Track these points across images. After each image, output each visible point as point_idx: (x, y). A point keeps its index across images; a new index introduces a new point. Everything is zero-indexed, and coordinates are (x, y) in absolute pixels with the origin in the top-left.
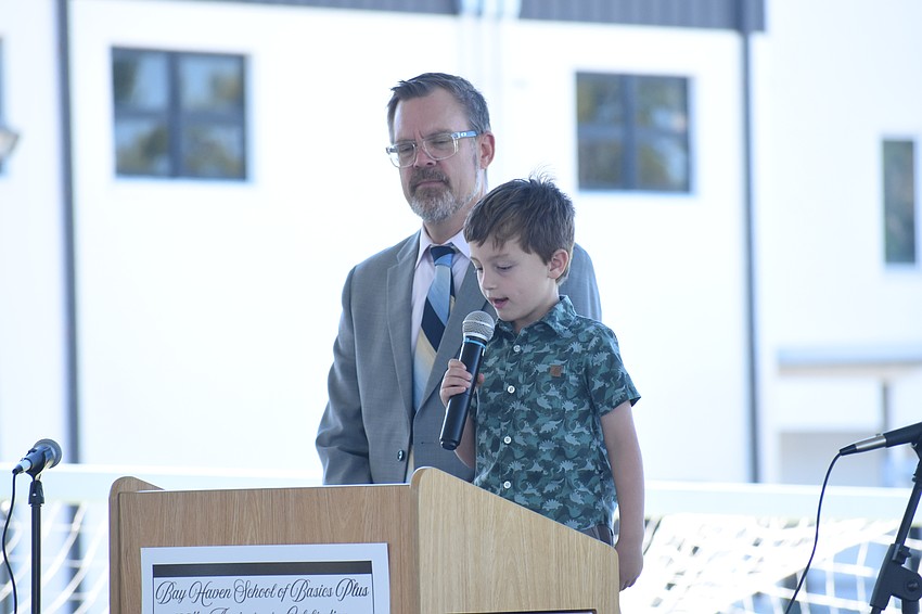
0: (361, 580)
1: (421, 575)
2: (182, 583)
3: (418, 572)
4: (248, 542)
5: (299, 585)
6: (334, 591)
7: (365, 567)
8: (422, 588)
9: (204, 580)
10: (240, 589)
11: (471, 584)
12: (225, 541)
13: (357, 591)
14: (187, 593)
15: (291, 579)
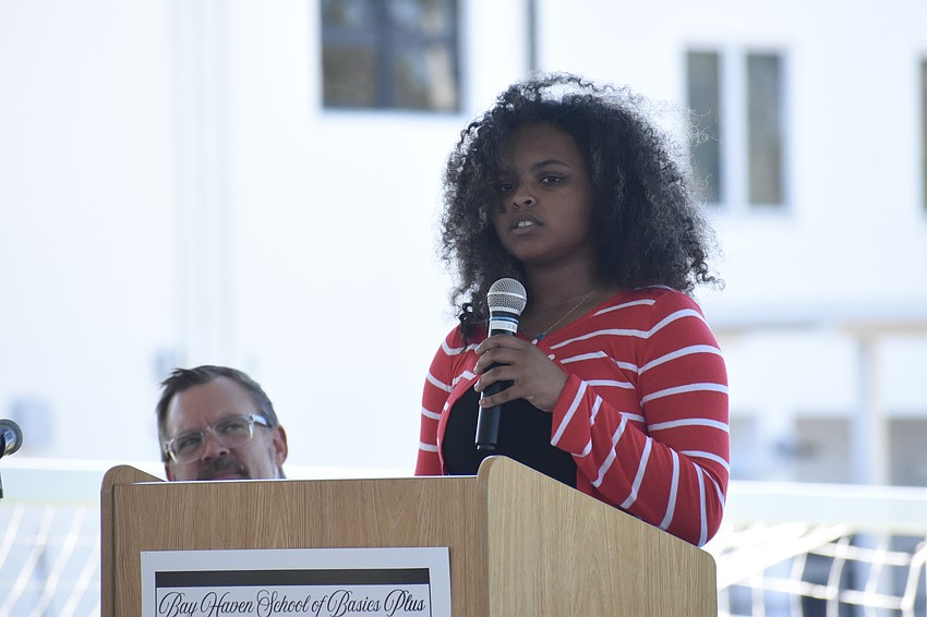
0: (416, 591)
1: (491, 585)
2: (193, 594)
3: (487, 584)
4: (275, 544)
5: (338, 597)
6: (382, 604)
7: (421, 576)
8: (491, 602)
9: (220, 590)
10: (265, 602)
11: (547, 597)
12: (246, 544)
13: (410, 605)
14: (199, 606)
15: (329, 589)
